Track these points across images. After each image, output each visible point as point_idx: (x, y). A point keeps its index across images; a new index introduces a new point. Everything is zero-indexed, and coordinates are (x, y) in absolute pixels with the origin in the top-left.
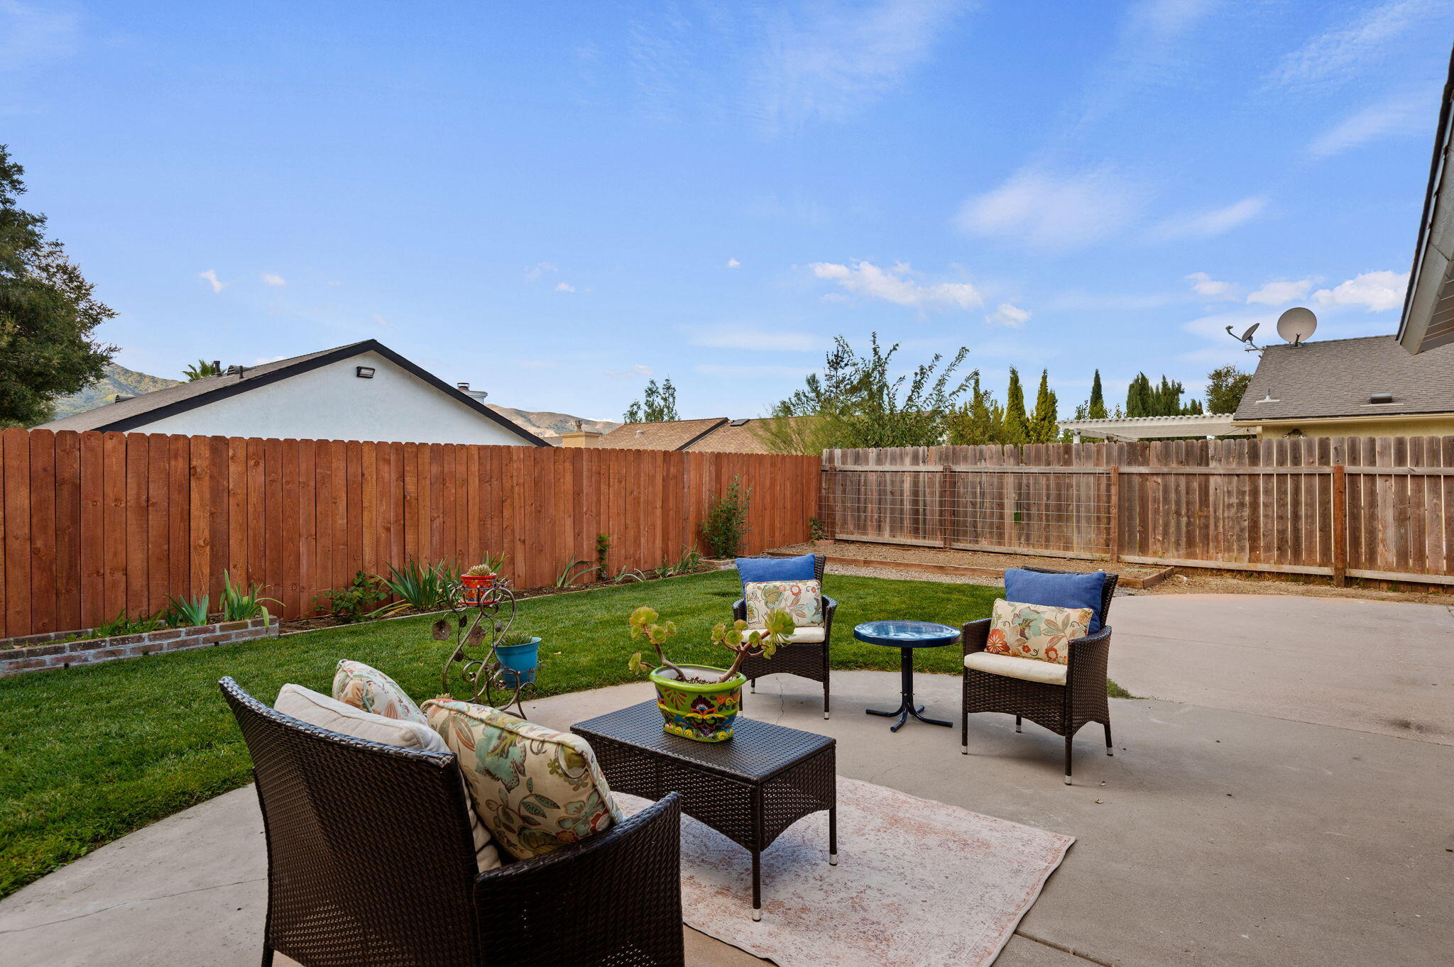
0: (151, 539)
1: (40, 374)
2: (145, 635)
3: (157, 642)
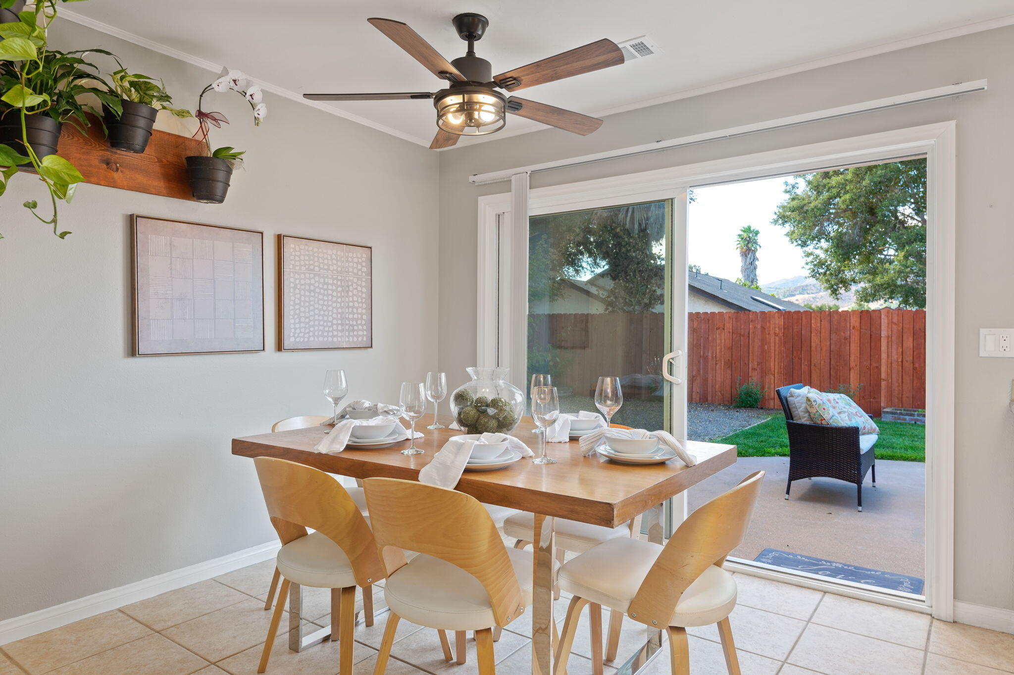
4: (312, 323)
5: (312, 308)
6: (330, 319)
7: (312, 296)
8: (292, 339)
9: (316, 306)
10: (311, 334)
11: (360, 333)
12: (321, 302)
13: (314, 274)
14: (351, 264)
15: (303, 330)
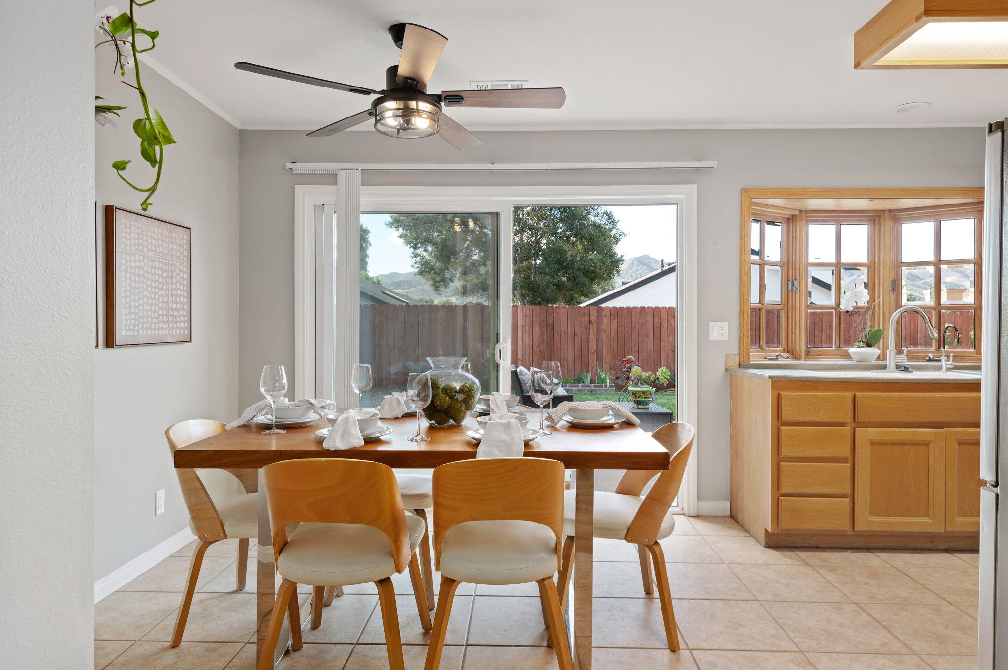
0: (576, 349)
1: (592, 272)
2: (568, 385)
3: (572, 388)
4: (141, 314)
5: (141, 296)
6: (157, 309)
7: (141, 282)
8: (123, 333)
9: (145, 293)
10: (141, 326)
11: (182, 325)
12: (149, 289)
13: (143, 255)
14: (174, 247)
15: (133, 322)
